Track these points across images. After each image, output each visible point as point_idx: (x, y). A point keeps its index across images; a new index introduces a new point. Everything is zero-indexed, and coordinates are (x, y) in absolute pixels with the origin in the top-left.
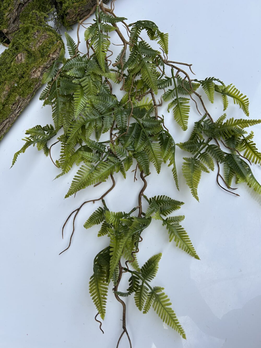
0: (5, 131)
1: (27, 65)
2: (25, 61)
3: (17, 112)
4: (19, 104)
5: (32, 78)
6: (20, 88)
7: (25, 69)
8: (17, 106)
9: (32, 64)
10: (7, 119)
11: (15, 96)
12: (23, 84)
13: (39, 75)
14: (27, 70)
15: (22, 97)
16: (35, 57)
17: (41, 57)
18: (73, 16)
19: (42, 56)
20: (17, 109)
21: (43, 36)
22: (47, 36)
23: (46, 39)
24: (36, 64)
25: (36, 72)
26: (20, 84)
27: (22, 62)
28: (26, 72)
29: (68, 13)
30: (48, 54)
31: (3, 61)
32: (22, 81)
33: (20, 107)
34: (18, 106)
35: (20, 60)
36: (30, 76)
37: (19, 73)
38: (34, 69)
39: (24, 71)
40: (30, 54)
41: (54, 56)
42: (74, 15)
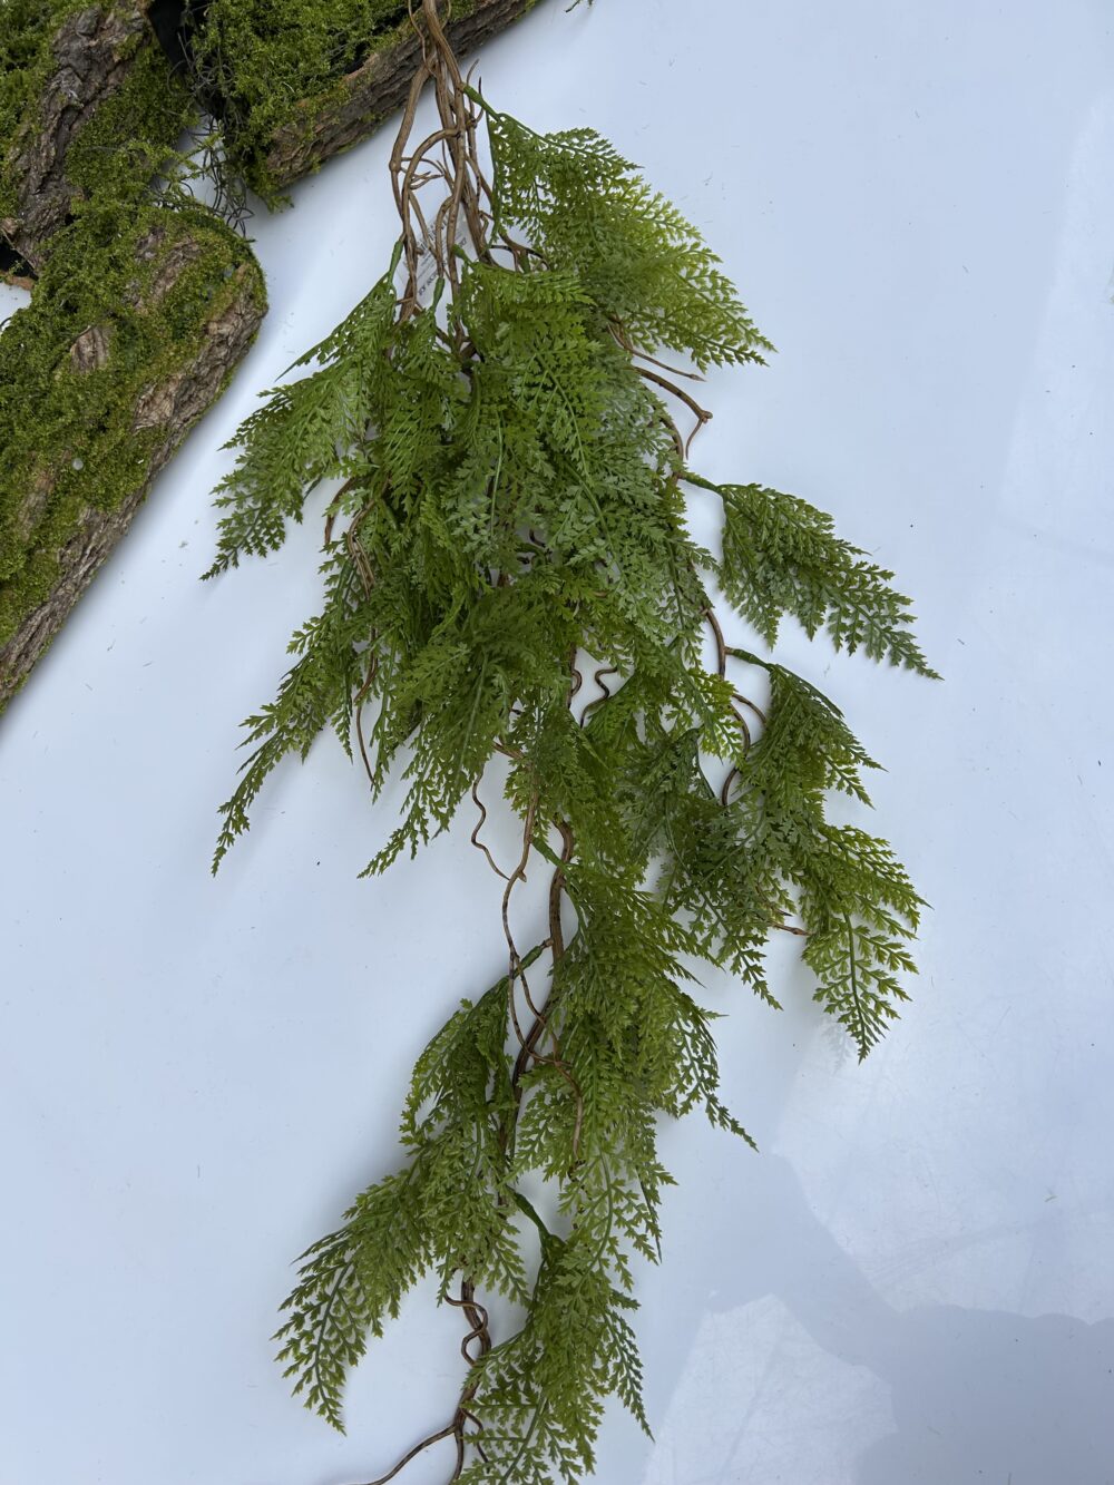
0: (34, 655)
1: (119, 378)
2: (108, 361)
3: (81, 572)
4: (90, 538)
5: (143, 430)
6: (94, 474)
7: (111, 396)
8: (81, 548)
9: (138, 370)
10: (44, 604)
11: (75, 509)
12: (105, 458)
13: (168, 414)
14: (120, 396)
15: (101, 512)
16: (148, 340)
17: (173, 339)
18: (293, 154)
19: (179, 332)
20: (83, 561)
21: (177, 249)
22: (195, 248)
23: (191, 260)
24: (154, 367)
25: (154, 403)
26: (94, 457)
27: (97, 366)
28: (116, 405)
29: (273, 143)
30: (201, 324)
31: (14, 361)
32: (103, 447)
33: (93, 549)
34: (85, 548)
35: (90, 360)
36: (131, 421)
37: (89, 412)
38: (148, 389)
39: (108, 403)
40: (128, 332)
41: (226, 329)
42: (298, 149)
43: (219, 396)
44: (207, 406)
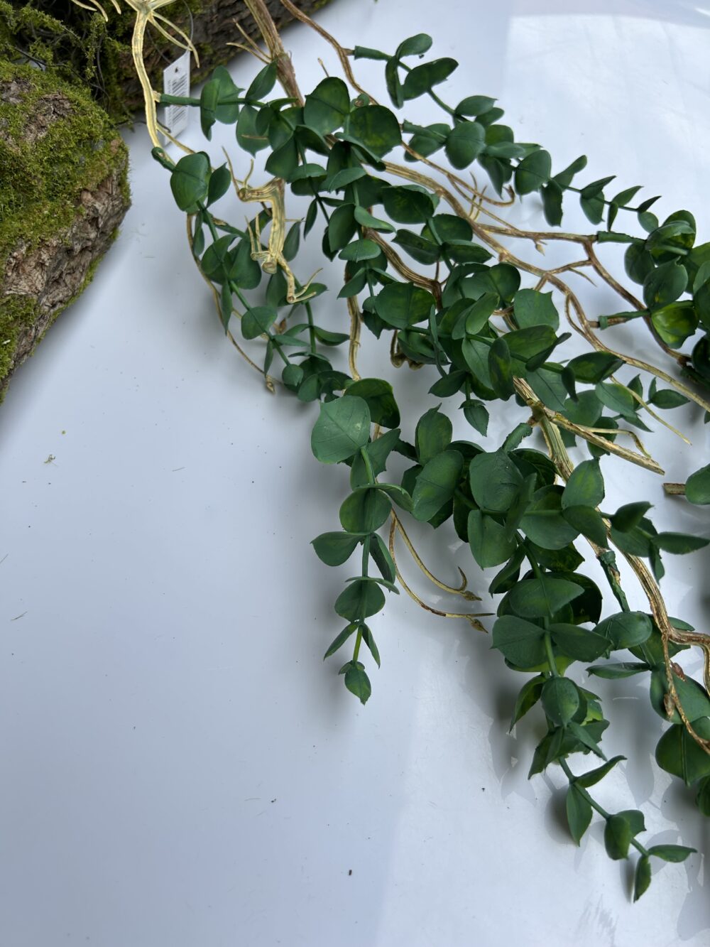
5: (12, 298)
13: (40, 287)
17: (48, 196)
21: (47, 100)
22: (67, 105)
23: (63, 116)
25: (26, 268)
30: (75, 190)
38: (22, 246)
43: (84, 287)
44: (73, 295)
